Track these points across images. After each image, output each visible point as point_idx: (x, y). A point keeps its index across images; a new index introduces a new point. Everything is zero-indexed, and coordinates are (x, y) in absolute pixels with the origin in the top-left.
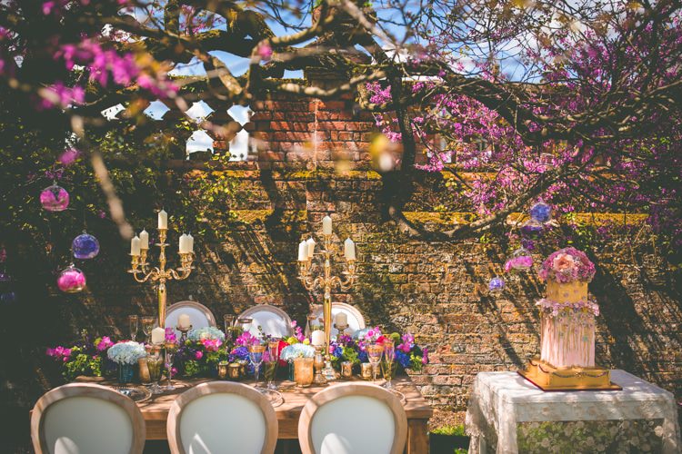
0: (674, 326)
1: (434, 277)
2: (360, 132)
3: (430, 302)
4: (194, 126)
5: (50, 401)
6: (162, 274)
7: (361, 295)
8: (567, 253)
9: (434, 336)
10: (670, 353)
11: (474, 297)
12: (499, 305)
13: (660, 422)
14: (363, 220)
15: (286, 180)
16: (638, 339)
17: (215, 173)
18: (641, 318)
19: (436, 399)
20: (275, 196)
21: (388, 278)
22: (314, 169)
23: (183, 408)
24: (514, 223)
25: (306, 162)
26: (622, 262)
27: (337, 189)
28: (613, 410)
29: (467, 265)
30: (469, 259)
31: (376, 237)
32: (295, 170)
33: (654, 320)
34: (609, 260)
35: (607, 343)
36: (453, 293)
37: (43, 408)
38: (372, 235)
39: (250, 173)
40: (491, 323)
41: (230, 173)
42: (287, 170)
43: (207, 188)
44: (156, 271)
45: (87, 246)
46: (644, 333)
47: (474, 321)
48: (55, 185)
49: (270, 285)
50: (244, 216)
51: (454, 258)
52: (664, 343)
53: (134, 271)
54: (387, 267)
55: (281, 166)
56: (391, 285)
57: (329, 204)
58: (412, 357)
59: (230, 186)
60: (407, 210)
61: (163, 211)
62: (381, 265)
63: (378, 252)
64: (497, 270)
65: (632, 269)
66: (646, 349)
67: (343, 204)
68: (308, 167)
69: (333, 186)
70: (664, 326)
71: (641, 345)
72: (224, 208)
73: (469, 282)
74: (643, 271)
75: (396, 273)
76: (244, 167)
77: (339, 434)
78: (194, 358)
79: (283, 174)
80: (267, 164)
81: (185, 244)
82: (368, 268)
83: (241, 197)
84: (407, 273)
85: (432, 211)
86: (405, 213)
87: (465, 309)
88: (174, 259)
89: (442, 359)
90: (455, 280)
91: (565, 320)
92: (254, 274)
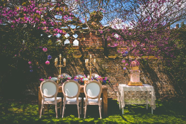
0: (166, 80)
1: (115, 69)
2: (100, 40)
3: (114, 74)
4: (66, 39)
5: (44, 82)
6: (60, 66)
7: (100, 73)
8: (135, 61)
9: (115, 81)
10: (165, 86)
11: (123, 73)
12: (128, 75)
13: (151, 92)
14: (100, 58)
15: (84, 49)
16: (158, 82)
17: (70, 48)
18: (159, 78)
19: (115, 94)
20: (82, 53)
21: (105, 69)
22: (90, 47)
23: (65, 84)
24: (132, 58)
25: (89, 46)
26: (155, 66)
27: (95, 51)
28: (142, 89)
29: (122, 67)
30: (122, 66)
31: (103, 61)
32: (86, 47)
33: (161, 79)
34: (152, 66)
35: (151, 83)
36: (119, 73)
37: (42, 84)
38: (102, 61)
39: (77, 48)
40: (127, 79)
41: (73, 48)
42: (85, 47)
43: (69, 51)
45: (50, 57)
46: (159, 81)
47: (123, 78)
48: (45, 47)
49: (81, 71)
50: (76, 57)
51: (119, 65)
52: (164, 84)
53: (55, 65)
54: (105, 67)
55: (84, 46)
56: (106, 71)
57: (93, 54)
58: (107, 81)
59: (73, 50)
60: (109, 55)
61: (60, 54)
62: (104, 67)
63: (103, 64)
64: (128, 68)
65: (157, 68)
66: (160, 85)
67: (96, 54)
68: (89, 47)
69: (94, 51)
70: (164, 80)
71: (159, 84)
72: (72, 55)
73: (122, 70)
74: (159, 68)
75: (107, 68)
76: (76, 47)
77: (90, 89)
79: (84, 48)
80: (81, 46)
81: (64, 60)
82: (101, 67)
83: (75, 53)
84: (109, 68)
85: (115, 56)
86: (109, 56)
87: (121, 76)
88: (62, 63)
89: (116, 86)
90: (119, 70)
91: (134, 73)
92: (78, 68)
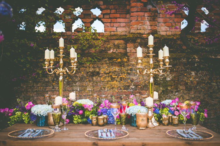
6: (61, 70)
25: (126, 32)
44: (58, 69)
78: (78, 114)
